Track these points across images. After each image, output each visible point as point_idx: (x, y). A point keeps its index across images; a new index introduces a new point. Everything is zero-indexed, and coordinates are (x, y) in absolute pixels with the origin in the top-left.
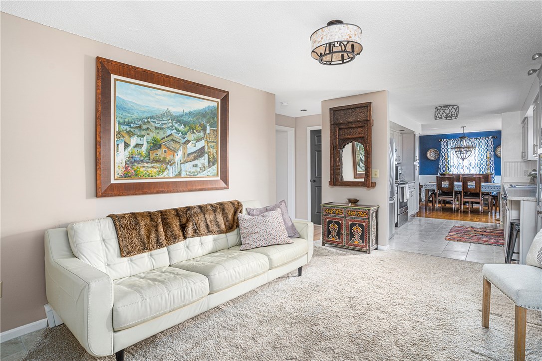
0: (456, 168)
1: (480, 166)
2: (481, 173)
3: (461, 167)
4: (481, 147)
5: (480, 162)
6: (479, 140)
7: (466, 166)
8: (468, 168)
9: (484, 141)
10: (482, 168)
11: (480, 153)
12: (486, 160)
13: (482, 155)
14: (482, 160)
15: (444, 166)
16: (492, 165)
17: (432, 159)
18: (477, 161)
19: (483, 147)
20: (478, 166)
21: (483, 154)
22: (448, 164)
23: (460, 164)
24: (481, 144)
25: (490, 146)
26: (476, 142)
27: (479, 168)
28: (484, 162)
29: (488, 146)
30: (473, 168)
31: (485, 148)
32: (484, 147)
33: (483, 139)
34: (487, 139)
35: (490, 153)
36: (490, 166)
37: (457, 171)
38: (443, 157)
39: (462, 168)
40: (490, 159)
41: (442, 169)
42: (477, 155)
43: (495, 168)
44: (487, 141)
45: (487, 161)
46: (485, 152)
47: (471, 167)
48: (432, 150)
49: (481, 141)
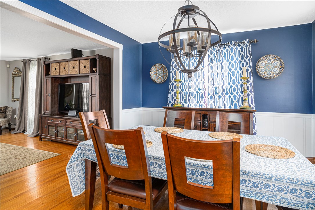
0: (192, 98)
1: (232, 94)
2: (233, 108)
3: (201, 96)
4: (232, 59)
5: (231, 87)
6: (229, 46)
7: (209, 94)
8: (211, 97)
9: (236, 49)
10: (235, 96)
11: (230, 70)
12: (241, 83)
13: (233, 73)
14: (234, 83)
15: (175, 93)
16: (251, 91)
17: (158, 81)
18: (226, 84)
19: (235, 59)
20: (227, 94)
21: (236, 72)
22: (182, 90)
23: (200, 89)
24: (232, 54)
25: (247, 57)
26: (224, 51)
27: (230, 97)
28: (237, 86)
29: (242, 58)
30: (220, 97)
31: (238, 62)
32: (237, 59)
33: (234, 45)
34: (242, 45)
35: (247, 70)
36: (248, 95)
37: (195, 102)
38: (173, 77)
39: (203, 97)
40: (248, 81)
41: (173, 98)
42: (226, 74)
43: (255, 97)
44: (242, 48)
45: (242, 86)
46: (238, 69)
47: (217, 97)
48: (158, 66)
49: (232, 49)
